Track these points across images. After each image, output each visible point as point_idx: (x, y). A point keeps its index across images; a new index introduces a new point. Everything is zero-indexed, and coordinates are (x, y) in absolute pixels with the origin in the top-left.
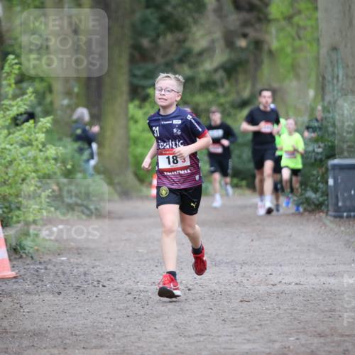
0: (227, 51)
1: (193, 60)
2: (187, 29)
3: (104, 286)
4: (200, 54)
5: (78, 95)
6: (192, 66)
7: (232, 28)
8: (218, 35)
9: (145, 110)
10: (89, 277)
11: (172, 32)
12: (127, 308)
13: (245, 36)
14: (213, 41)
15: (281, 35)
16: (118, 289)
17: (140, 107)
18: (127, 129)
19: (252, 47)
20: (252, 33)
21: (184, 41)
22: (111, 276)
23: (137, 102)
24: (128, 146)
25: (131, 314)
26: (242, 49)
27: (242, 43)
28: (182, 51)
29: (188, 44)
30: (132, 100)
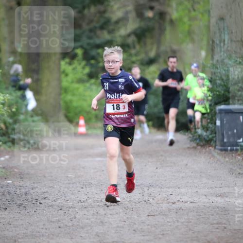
0: (138, 20)
1: (111, 27)
2: (106, 3)
3: (41, 203)
4: (117, 22)
5: (21, 54)
6: (111, 32)
7: (142, 2)
8: (131, 8)
9: (74, 66)
10: (29, 197)
11: (95, 5)
12: (59, 221)
13: (152, 8)
14: (127, 13)
15: (180, 8)
16: (52, 206)
17: (70, 64)
18: (60, 81)
19: (157, 18)
20: (157, 6)
21: (105, 12)
22: (46, 195)
23: (67, 60)
24: (60, 94)
25: (62, 225)
26: (149, 19)
27: (150, 14)
28: (102, 21)
29: (107, 15)
30: (63, 58)
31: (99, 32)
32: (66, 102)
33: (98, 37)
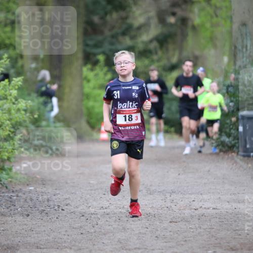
0: (160, 26)
1: (133, 33)
2: (128, 9)
3: (63, 210)
4: (139, 28)
5: (43, 60)
6: (133, 38)
7: (164, 8)
8: (153, 13)
9: (95, 72)
10: (51, 203)
11: (117, 11)
12: (81, 227)
13: (174, 14)
14: (149, 18)
15: (202, 14)
16: (74, 212)
17: (92, 70)
18: (82, 87)
19: (179, 23)
20: (179, 12)
21: (126, 18)
22: (68, 202)
23: (89, 66)
24: (82, 100)
25: (84, 232)
26: (171, 25)
27: (172, 20)
28: (124, 27)
29: (129, 21)
30: (85, 64)
31: (120, 38)
32: (88, 109)
33: (120, 43)
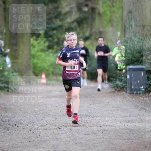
0: (79, 13)
1: (62, 17)
2: (59, 2)
3: (18, 127)
4: (65, 14)
5: (5, 34)
6: (61, 20)
7: (81, 2)
8: (74, 5)
9: (38, 41)
10: (11, 123)
11: (52, 3)
12: (29, 137)
13: (87, 5)
14: (71, 8)
15: (105, 5)
16: (25, 128)
17: (36, 40)
18: (30, 51)
19: (90, 11)
20: (91, 5)
21: (58, 8)
22: (21, 122)
23: (34, 38)
24: (30, 59)
25: (31, 140)
26: (85, 12)
27: (86, 9)
28: (56, 13)
29: (59, 10)
31: (54, 20)
32: (34, 64)
33: (54, 23)
